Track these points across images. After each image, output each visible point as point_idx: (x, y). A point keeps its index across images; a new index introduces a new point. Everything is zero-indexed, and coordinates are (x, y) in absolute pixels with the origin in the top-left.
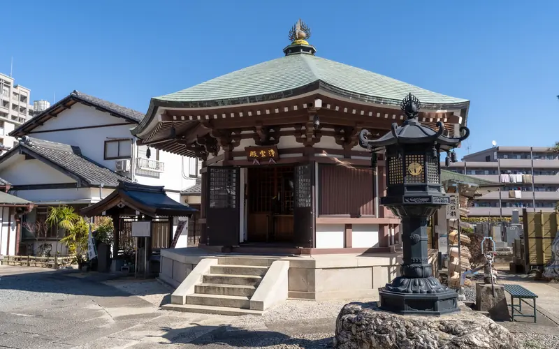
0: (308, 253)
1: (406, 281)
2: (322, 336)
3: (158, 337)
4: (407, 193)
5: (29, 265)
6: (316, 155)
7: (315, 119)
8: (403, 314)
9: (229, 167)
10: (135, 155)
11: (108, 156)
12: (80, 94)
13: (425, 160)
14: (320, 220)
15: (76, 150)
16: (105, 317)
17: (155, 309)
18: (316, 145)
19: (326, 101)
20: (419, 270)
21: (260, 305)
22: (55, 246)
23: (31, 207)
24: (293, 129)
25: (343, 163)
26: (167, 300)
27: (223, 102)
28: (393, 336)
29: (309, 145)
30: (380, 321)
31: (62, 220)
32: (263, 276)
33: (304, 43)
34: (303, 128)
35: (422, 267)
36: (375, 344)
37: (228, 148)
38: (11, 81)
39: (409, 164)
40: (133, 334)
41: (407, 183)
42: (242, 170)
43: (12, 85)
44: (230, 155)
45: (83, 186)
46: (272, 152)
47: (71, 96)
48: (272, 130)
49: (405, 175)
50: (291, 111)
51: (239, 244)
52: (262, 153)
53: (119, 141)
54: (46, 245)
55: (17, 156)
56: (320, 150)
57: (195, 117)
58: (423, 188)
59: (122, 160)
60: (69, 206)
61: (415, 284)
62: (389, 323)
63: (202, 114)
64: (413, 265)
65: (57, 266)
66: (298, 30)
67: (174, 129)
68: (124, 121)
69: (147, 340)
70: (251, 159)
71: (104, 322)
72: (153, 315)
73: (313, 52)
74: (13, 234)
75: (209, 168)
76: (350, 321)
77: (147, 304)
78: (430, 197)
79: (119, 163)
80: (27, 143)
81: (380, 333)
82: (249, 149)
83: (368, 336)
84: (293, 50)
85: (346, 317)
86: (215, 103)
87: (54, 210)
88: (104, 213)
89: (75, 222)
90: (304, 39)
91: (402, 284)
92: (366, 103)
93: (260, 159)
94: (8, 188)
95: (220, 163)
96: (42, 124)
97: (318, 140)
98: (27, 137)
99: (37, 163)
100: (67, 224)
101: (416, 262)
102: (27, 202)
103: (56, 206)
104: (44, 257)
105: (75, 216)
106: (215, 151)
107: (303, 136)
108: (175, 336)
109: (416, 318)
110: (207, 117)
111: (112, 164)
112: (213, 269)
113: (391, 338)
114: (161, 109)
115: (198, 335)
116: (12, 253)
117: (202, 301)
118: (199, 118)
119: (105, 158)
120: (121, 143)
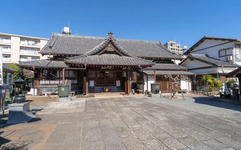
5: (197, 94)
10: (234, 54)
11: (220, 56)
15: (207, 56)
22: (205, 88)
23: (196, 75)
31: (207, 79)
43: (175, 44)
45: (214, 67)
47: (204, 38)
53: (226, 49)
54: (202, 88)
59: (228, 56)
60: (209, 74)
65: (208, 95)
68: (228, 41)
74: (190, 84)
79: (226, 58)
80: (191, 55)
87: (204, 76)
88: (235, 76)
89: (213, 80)
94: (187, 70)
96: (193, 49)
98: (191, 54)
99: (195, 61)
100: (210, 80)
102: (194, 74)
103: (204, 75)
104: (201, 92)
105: (213, 78)
111: (224, 58)
116: (190, 89)
119: (219, 57)
120: (227, 50)
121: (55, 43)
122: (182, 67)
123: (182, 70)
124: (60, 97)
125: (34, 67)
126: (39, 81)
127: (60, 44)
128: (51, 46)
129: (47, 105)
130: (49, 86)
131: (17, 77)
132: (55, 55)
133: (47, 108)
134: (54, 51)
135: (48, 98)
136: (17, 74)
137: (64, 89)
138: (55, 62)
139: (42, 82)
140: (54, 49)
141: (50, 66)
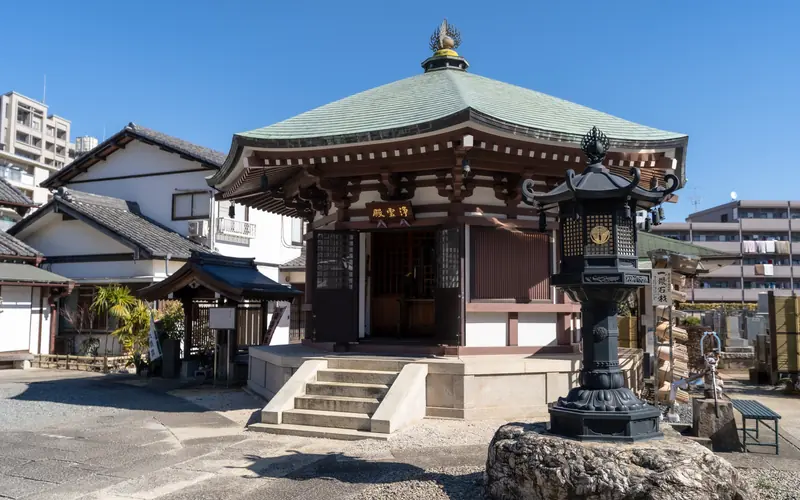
0: (455, 353)
1: (587, 393)
2: (470, 469)
3: (241, 468)
4: (589, 269)
5: (68, 368)
6: (467, 214)
7: (464, 164)
8: (580, 439)
9: (344, 232)
10: (215, 214)
11: (177, 215)
12: (139, 128)
13: (614, 223)
14: (471, 307)
15: (133, 207)
16: (170, 440)
17: (239, 431)
18: (467, 200)
19: (479, 137)
20: (606, 378)
21: (384, 426)
22: (104, 342)
23: (71, 287)
24: (434, 177)
25: (505, 226)
26: (256, 418)
27: (334, 139)
28: (566, 471)
29: (456, 201)
30: (548, 450)
31: (113, 305)
32: (390, 385)
33: (452, 54)
34: (449, 176)
35: (609, 374)
36: (540, 481)
37: (343, 204)
38: (44, 110)
39: (591, 227)
40: (207, 464)
41: (588, 255)
42: (362, 236)
43: (45, 115)
44: (346, 214)
45: (142, 258)
46: (405, 210)
47: (126, 131)
48: (404, 179)
49: (585, 243)
50: (430, 153)
51: (358, 340)
52: (391, 211)
53: (193, 193)
54: (92, 341)
55: (51, 215)
56: (473, 208)
57: (295, 161)
58: (611, 262)
59: (197, 221)
60: (123, 285)
61: (598, 398)
62: (561, 452)
63: (305, 156)
64: (596, 371)
65: (107, 369)
66: (443, 35)
67: (265, 178)
68: (199, 165)
69: (225, 473)
70: (374, 220)
71: (167, 447)
72: (235, 439)
73: (465, 66)
74: (46, 324)
75: (316, 232)
76: (506, 448)
77: (228, 423)
78: (621, 276)
79: (193, 225)
80: (64, 196)
81: (548, 465)
82: (371, 206)
83: (530, 468)
84: (436, 64)
85: (501, 443)
86: (322, 141)
87: (103, 292)
88: (171, 296)
89: (132, 308)
90: (452, 47)
91: (580, 398)
92: (537, 140)
93: (387, 219)
94: (39, 260)
95: (332, 226)
96: (86, 170)
97: (470, 193)
98: (65, 189)
99: (78, 225)
100: (120, 310)
101: (600, 367)
102: (65, 279)
103: (105, 286)
104: (89, 357)
105: (132, 300)
106: (325, 209)
107: (449, 187)
108: (265, 467)
109: (598, 445)
110: (312, 161)
111: (182, 226)
112: (321, 375)
113: (562, 472)
114: (248, 150)
115: (297, 467)
116: (45, 350)
117: (304, 420)
118: (300, 162)
119: (174, 219)
120: (196, 197)
122: (21, 247)
123: (20, 261)
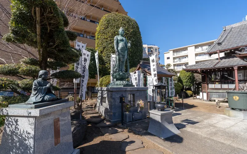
121: (226, 37)
124: (233, 109)
125: (199, 70)
126: (208, 84)
127: (235, 36)
128: (220, 42)
129: (209, 117)
130: (221, 91)
131: (188, 81)
132: (227, 51)
133: (206, 122)
134: (225, 46)
135: (217, 107)
136: (188, 78)
137: (238, 98)
138: (227, 60)
139: (211, 86)
140: (225, 44)
141: (219, 66)
